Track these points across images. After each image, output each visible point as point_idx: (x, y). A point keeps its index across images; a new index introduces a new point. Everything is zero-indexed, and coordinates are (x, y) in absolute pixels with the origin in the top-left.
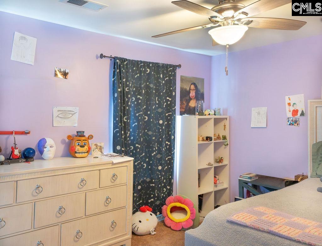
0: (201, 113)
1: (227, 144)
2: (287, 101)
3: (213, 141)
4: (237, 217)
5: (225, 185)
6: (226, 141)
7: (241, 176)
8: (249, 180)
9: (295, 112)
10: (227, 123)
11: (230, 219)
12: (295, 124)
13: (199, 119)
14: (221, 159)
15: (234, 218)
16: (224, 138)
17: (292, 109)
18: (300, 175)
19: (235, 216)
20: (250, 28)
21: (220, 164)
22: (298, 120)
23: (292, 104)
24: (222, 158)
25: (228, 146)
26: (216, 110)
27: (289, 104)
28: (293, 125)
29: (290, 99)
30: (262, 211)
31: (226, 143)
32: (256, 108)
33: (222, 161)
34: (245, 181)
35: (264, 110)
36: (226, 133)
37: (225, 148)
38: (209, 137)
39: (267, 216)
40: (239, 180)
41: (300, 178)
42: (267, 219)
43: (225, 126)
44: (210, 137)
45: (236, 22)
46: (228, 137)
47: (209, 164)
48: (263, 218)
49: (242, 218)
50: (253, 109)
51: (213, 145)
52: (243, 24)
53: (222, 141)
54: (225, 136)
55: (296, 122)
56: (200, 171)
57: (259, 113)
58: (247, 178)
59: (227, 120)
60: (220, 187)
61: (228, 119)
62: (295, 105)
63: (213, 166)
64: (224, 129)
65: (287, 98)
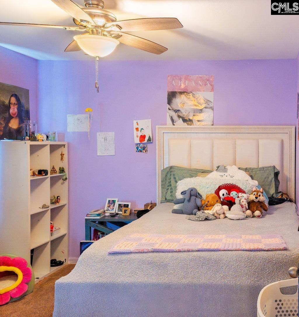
0: (33, 138)
1: (66, 179)
2: (135, 126)
3: (49, 175)
4: (119, 247)
5: (63, 231)
6: (65, 174)
7: (88, 214)
8: (98, 218)
9: (143, 137)
10: (65, 151)
11: (112, 251)
12: (143, 151)
13: (31, 146)
14: (57, 198)
15: (116, 249)
16: (62, 170)
17: (140, 134)
18: (148, 203)
19: (116, 247)
20: (121, 44)
21: (57, 205)
22: (146, 146)
23: (140, 130)
24: (59, 197)
25: (67, 180)
26: (50, 134)
27: (137, 129)
28: (141, 151)
29: (138, 124)
30: (138, 237)
31: (64, 178)
32: (101, 133)
33: (59, 201)
34: (93, 219)
35: (111, 135)
36: (64, 164)
37: (62, 184)
38: (43, 170)
39: (145, 239)
40: (86, 220)
41: (149, 206)
42: (146, 241)
43: (62, 155)
44: (45, 170)
45: (105, 33)
46: (66, 170)
47: (44, 206)
48: (143, 241)
49: (124, 246)
50: (98, 134)
51: (49, 180)
52: (112, 36)
53: (58, 174)
54: (63, 168)
55: (144, 148)
56: (33, 216)
57: (105, 139)
58: (96, 215)
59: (64, 147)
60: (56, 235)
61: (66, 146)
62: (143, 130)
63: (50, 208)
64: (62, 159)
65: (135, 122)
